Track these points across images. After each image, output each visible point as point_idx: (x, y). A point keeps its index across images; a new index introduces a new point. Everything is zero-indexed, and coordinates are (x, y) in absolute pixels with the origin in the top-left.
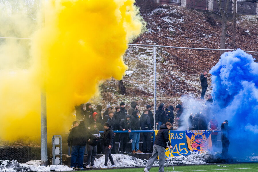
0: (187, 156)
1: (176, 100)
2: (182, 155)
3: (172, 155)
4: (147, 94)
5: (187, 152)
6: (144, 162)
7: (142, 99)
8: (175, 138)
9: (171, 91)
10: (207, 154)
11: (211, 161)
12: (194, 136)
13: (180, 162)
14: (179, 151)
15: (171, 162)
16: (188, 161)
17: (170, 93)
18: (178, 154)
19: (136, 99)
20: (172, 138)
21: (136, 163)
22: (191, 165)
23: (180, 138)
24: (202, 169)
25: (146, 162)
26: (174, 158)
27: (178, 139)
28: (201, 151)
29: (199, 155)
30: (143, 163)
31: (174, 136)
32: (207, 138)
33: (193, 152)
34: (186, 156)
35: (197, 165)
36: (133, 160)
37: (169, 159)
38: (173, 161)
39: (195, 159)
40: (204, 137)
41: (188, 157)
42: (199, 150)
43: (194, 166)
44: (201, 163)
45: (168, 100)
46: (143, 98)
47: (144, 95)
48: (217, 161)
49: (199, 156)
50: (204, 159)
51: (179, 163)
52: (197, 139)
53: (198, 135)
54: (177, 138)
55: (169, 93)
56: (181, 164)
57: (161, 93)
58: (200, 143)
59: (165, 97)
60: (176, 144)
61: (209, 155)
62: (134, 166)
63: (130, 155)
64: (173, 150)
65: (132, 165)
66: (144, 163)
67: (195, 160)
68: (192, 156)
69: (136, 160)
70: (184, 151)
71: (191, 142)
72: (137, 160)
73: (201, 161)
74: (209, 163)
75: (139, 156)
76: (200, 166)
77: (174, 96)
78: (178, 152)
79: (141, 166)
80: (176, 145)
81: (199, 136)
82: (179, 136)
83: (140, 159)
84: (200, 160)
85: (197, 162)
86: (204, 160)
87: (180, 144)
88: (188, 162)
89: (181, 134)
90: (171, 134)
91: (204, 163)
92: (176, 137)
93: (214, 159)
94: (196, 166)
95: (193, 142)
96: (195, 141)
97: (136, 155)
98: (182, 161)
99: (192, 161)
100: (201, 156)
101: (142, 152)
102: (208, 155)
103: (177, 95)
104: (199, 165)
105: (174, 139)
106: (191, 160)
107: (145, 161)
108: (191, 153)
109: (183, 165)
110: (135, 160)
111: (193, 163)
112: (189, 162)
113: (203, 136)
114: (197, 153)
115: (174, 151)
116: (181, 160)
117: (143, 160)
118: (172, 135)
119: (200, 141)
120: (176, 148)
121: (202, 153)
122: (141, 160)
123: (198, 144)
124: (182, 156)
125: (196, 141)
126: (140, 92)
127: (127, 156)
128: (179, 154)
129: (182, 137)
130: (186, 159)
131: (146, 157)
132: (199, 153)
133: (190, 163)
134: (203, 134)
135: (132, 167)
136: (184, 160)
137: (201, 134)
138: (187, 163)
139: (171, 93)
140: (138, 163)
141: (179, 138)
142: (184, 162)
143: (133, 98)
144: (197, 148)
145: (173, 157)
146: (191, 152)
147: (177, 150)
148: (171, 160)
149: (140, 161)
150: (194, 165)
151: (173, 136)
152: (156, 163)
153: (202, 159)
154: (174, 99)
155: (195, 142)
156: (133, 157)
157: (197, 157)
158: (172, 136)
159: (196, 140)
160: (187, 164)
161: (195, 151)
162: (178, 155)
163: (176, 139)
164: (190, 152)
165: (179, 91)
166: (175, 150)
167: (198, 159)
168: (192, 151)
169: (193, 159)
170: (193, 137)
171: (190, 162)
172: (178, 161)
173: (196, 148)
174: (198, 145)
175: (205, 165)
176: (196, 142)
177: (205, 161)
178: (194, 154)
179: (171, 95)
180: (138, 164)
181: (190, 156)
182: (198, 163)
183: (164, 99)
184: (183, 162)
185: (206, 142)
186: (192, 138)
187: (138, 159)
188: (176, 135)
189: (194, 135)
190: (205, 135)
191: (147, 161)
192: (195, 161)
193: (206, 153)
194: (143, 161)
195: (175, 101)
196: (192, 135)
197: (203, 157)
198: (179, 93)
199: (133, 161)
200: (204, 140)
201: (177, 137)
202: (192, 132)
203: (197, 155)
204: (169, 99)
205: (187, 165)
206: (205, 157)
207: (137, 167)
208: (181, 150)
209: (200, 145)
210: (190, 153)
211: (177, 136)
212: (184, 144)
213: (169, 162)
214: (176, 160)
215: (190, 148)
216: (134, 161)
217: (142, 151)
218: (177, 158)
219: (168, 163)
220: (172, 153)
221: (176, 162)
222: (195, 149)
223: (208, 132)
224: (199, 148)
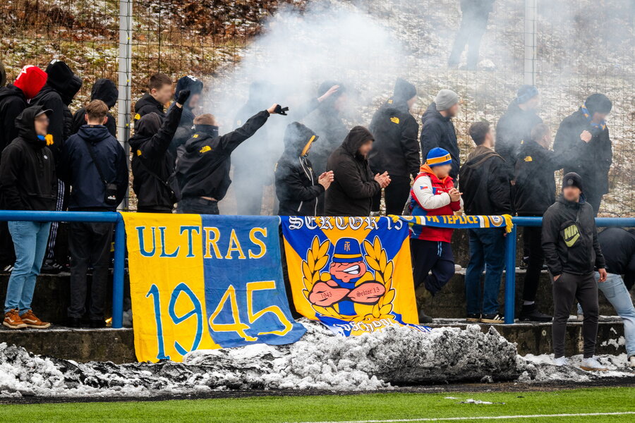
0: (285, 346)
1: (227, 57)
2: (262, 339)
3: (213, 342)
4: (78, 23)
5: (289, 326)
6: (68, 375)
7: (55, 47)
8: (224, 253)
9: (201, 12)
10: (388, 341)
11: (411, 376)
12: (326, 246)
13: (252, 377)
14: (244, 319)
15: (206, 376)
16: (292, 371)
17: (193, 22)
18: (242, 335)
19: (23, 50)
20: (213, 253)
21: (24, 377)
22: (310, 392)
23: (252, 256)
24: (367, 413)
25: (77, 376)
26: (219, 359)
27: (242, 257)
28: (357, 324)
29: (351, 341)
30: (62, 376)
31: (223, 246)
32: (391, 255)
33: (319, 328)
34: (279, 347)
35: (339, 393)
36: (9, 360)
37: (193, 362)
38: (215, 374)
39: (330, 361)
40: (375, 251)
41: (294, 353)
42: (348, 318)
43: (321, 399)
44: (357, 383)
45: (189, 55)
46: (63, 44)
47: (63, 30)
48: (439, 375)
49: (348, 346)
50: (372, 365)
51: (245, 382)
52: (336, 260)
53: (342, 242)
54: (235, 254)
55: (190, 23)
56: (257, 389)
57: (151, 24)
58: (353, 281)
59: (170, 40)
60: (231, 287)
61: (400, 346)
62: (17, 394)
64: (213, 317)
65: (7, 388)
66: (66, 380)
67: (327, 369)
68: (313, 348)
69: (24, 364)
70: (270, 320)
71: (309, 276)
72: (31, 364)
73: (357, 375)
74: (401, 383)
75: (39, 345)
76: (354, 401)
77: (217, 41)
78: (239, 328)
79: (53, 392)
80: (231, 292)
81: (347, 246)
82: (246, 244)
83: (43, 357)
84: (354, 367)
85: (342, 380)
86: (376, 368)
87: (252, 287)
88: (291, 376)
89: (258, 235)
90: (208, 236)
91: (376, 382)
92: (230, 249)
93: (426, 365)
94: (337, 399)
95: (316, 278)
96: (326, 269)
97: (27, 335)
98: (260, 372)
99: (314, 375)
100: (359, 348)
101: (48, 325)
102: (393, 346)
103: (234, 33)
104: (350, 393)
105: (219, 256)
106: (306, 368)
107: (73, 367)
108: (306, 333)
109: (269, 393)
110: (18, 361)
111: (319, 385)
112: (297, 380)
113: (368, 246)
114: (336, 330)
115: (216, 321)
116: (258, 366)
117: (59, 366)
118: (212, 236)
119: (353, 270)
120: (228, 303)
121: (365, 334)
122: (49, 365)
123: (341, 284)
124: (263, 349)
125: (333, 270)
126: (44, 11)
128: (248, 338)
129: (264, 251)
130: (280, 361)
131: (75, 348)
132: (347, 334)
133: (303, 384)
134: (370, 237)
135: (6, 399)
136: (271, 366)
137: (360, 237)
138: (289, 382)
139: (203, 24)
140: (37, 378)
141: (247, 255)
142: (268, 378)
143: (8, 41)
144: (336, 306)
145: (215, 352)
146: (306, 325)
147: (236, 317)
148: (202, 368)
149: (48, 370)
150: (323, 392)
151: (214, 242)
152: (126, 381)
153: (365, 362)
154: (217, 52)
155: (326, 277)
156: (9, 345)
157: (337, 356)
158: (209, 241)
159: (335, 269)
160: (284, 389)
161: (326, 321)
162: (240, 342)
163: (229, 257)
164: (302, 327)
165: (243, 15)
166: (225, 317)
167: (345, 362)
168: (313, 322)
169: (317, 365)
170: (318, 251)
171: (300, 376)
172: (241, 370)
173: (332, 306)
174: (342, 293)
175: (379, 392)
176: (333, 278)
177: (379, 375)
178: (323, 338)
179: (204, 32)
180: (39, 384)
181: (301, 345)
182: (345, 385)
183: (168, 52)
184: (264, 376)
185: (382, 275)
186: (311, 257)
187: (37, 359)
188: (234, 237)
189: (323, 238)
190: (377, 242)
191: (80, 372)
192: (327, 375)
193: (382, 335)
194: (63, 371)
195: (225, 64)
196: (316, 242)
197: (371, 354)
198: (240, 24)
199: (9, 365)
200: (375, 265)
201: (239, 249)
202: (314, 223)
203: (340, 341)
204: (192, 50)
205: (287, 392)
206: (381, 354)
207: (29, 398)
208: (253, 317)
209: (353, 294)
210: (300, 334)
211: (237, 243)
212: (271, 285)
213: (195, 376)
214: (233, 369)
215: (301, 304)
216: (16, 368)
218: (237, 355)
219: (191, 381)
220: (211, 331)
221: (229, 376)
222: (330, 313)
223: (398, 224)
224: (347, 306)
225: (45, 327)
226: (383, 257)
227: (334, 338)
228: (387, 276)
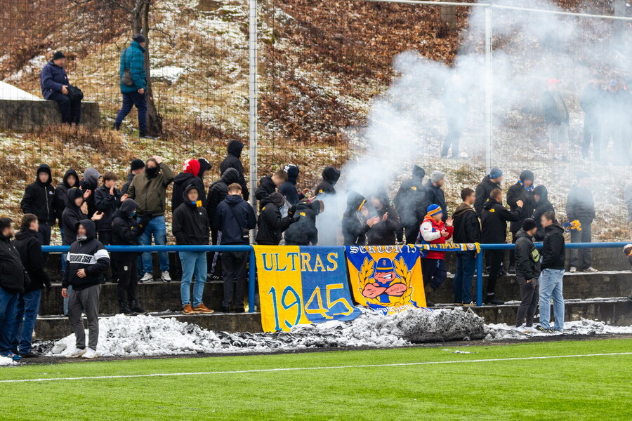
0: (349, 322)
1: (313, 154)
2: (336, 318)
3: (307, 320)
4: (225, 136)
5: (351, 310)
6: (223, 340)
7: (213, 150)
8: (313, 268)
9: (297, 128)
10: (409, 317)
11: (422, 338)
12: (372, 263)
13: (330, 340)
14: (325, 306)
15: (304, 340)
16: (353, 336)
17: (293, 134)
18: (324, 315)
19: (194, 152)
20: (306, 268)
21: (198, 342)
22: (364, 348)
23: (329, 269)
24: (398, 359)
25: (229, 341)
26: (311, 329)
27: (323, 270)
28: (390, 308)
29: (387, 318)
30: (220, 341)
31: (312, 263)
32: (410, 268)
33: (369, 310)
34: (346, 322)
35: (381, 348)
36: (189, 332)
37: (296, 332)
38: (309, 338)
39: (376, 330)
40: (401, 265)
41: (354, 325)
42: (385, 304)
43: (371, 352)
44: (391, 342)
45: (290, 153)
46: (217, 148)
47: (217, 140)
48: (439, 337)
49: (386, 321)
50: (400, 332)
51: (326, 343)
52: (378, 271)
53: (381, 260)
54: (319, 268)
55: (290, 134)
56: (333, 346)
57: (267, 135)
58: (388, 283)
59: (279, 144)
60: (317, 288)
61: (416, 320)
62: (194, 352)
63: (181, 320)
64: (307, 305)
65: (188, 349)
66: (223, 343)
67: (374, 334)
68: (365, 322)
69: (198, 334)
70: (340, 307)
71: (363, 280)
72: (202, 334)
73: (391, 337)
74: (417, 342)
75: (206, 323)
76: (390, 352)
77: (306, 145)
78: (322, 311)
79: (215, 350)
80: (317, 290)
81: (384, 263)
82: (326, 263)
83: (209, 330)
84: (389, 333)
85: (382, 340)
86: (402, 333)
87: (329, 287)
88: (353, 338)
89: (333, 257)
90: (303, 258)
91: (402, 342)
92: (317, 266)
93: (431, 331)
94: (380, 352)
95: (367, 281)
96: (373, 276)
97: (199, 317)
98: (335, 337)
99: (367, 338)
100: (392, 322)
101: (213, 311)
102: (412, 320)
103: (316, 140)
104: (387, 348)
105: (310, 270)
106: (362, 335)
107: (226, 336)
108: (361, 314)
109: (341, 349)
110: (194, 333)
111: (369, 344)
112: (357, 341)
113: (396, 263)
114: (379, 311)
115: (309, 308)
116: (333, 334)
117: (218, 335)
118: (306, 258)
119: (388, 276)
120: (316, 297)
121: (396, 314)
122: (212, 335)
123: (381, 285)
124: (337, 323)
125: (376, 277)
126: (206, 129)
127: (172, 322)
128: (327, 317)
129: (336, 266)
130: (346, 330)
131: (227, 325)
132: (385, 313)
133: (360, 343)
134: (398, 258)
135: (188, 355)
136: (341, 333)
137: (392, 258)
138: (352, 342)
139: (298, 135)
140: (205, 342)
141: (326, 269)
142: (340, 340)
143: (185, 147)
144: (378, 298)
145: (309, 325)
146: (361, 309)
147: (320, 305)
148: (301, 335)
149: (211, 338)
150: (372, 348)
151: (307, 262)
152: (257, 343)
153: (396, 330)
154: (307, 151)
155: (372, 281)
156: (189, 323)
157: (379, 326)
158: (304, 261)
159: (377, 276)
160: (349, 346)
161: (373, 307)
162: (323, 320)
163: (316, 270)
164: (359, 310)
165: (321, 130)
166: (314, 305)
167: (384, 330)
168: (365, 307)
169: (368, 332)
170: (367, 266)
171: (358, 339)
172: (324, 336)
173: (376, 298)
174: (382, 290)
175: (404, 347)
176: (377, 281)
177: (404, 338)
178: (371, 316)
179: (299, 140)
180: (207, 347)
181: (358, 321)
182: (384, 344)
183: (278, 152)
184: (337, 339)
185: (405, 279)
186: (363, 269)
187: (205, 331)
188: (318, 258)
189: (370, 258)
190: (402, 260)
191: (230, 338)
192: (374, 337)
193: (406, 314)
194: (221, 338)
195: (311, 158)
196: (366, 260)
197: (399, 325)
198: (319, 135)
199: (189, 335)
200: (401, 274)
201: (321, 265)
202: (365, 250)
203: (381, 318)
204: (292, 150)
205: (350, 348)
206: (405, 325)
207: (201, 354)
208: (330, 305)
209: (388, 291)
210: (358, 314)
211: (320, 262)
212: (340, 286)
213: (297, 340)
214: (319, 335)
215: (358, 297)
216: (193, 337)
217: (210, 308)
218: (322, 327)
219: (295, 342)
220: (306, 313)
221: (317, 339)
222: (375, 302)
223: (414, 249)
224: (385, 297)
225: (210, 313)
226: (405, 269)
227: (377, 316)
228: (408, 280)
